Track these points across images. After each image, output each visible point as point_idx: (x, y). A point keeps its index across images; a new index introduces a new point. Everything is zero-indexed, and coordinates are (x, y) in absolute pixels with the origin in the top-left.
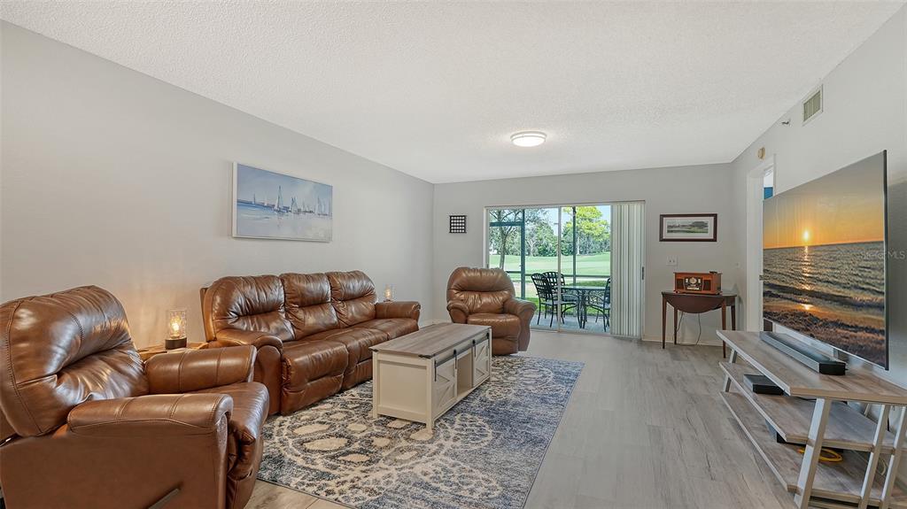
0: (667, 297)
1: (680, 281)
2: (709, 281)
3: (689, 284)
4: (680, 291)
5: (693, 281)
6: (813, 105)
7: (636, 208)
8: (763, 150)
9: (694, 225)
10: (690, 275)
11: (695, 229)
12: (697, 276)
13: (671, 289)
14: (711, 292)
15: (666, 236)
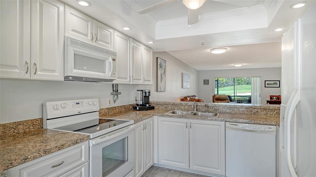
1: (271, 97)
2: (278, 97)
3: (274, 98)
4: (271, 100)
5: (275, 97)
7: (258, 78)
9: (274, 83)
10: (274, 96)
11: (274, 84)
12: (276, 96)
13: (269, 100)
14: (278, 100)
15: (266, 86)
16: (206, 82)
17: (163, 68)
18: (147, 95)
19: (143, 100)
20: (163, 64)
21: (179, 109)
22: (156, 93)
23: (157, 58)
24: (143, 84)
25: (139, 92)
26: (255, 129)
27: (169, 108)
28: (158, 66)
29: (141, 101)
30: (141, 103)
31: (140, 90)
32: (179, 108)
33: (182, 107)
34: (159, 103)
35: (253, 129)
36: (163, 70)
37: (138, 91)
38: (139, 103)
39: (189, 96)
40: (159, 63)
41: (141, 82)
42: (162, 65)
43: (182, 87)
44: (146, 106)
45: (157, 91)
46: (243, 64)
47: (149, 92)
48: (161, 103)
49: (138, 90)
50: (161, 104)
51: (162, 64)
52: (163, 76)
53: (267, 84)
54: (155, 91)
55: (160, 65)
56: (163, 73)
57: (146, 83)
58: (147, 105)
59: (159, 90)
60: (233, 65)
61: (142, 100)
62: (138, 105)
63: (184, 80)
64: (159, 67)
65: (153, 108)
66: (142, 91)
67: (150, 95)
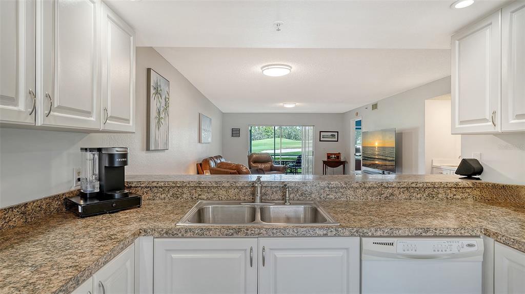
0: (324, 162)
1: (329, 156)
2: (338, 156)
4: (329, 160)
5: (333, 156)
6: (375, 106)
8: (357, 113)
9: (331, 135)
10: (332, 154)
11: (331, 137)
12: (335, 154)
13: (326, 159)
14: (338, 160)
15: (322, 139)
16: (236, 133)
17: (163, 97)
18: (116, 165)
19: (103, 178)
20: (163, 87)
21: (211, 199)
22: (145, 154)
23: (149, 70)
24: (102, 128)
25: (89, 155)
26: (436, 253)
27: (185, 196)
28: (152, 89)
29: (97, 184)
30: (97, 190)
31: (91, 150)
32: (212, 195)
33: (222, 193)
34: (155, 184)
35: (433, 253)
36: (164, 100)
37: (84, 153)
38: (89, 190)
39: (211, 158)
40: (152, 84)
41: (92, 121)
42: (161, 90)
43: (200, 141)
44: (112, 197)
45: (148, 149)
46: (297, 104)
47: (124, 156)
48: (162, 184)
49: (86, 149)
50: (161, 187)
51: (160, 86)
52: (162, 115)
53: (321, 137)
54: (143, 150)
55: (156, 88)
56: (162, 109)
57: (113, 125)
58: (117, 195)
59: (152, 147)
60: (281, 104)
61: (100, 180)
62: (83, 196)
63: (202, 127)
64: (152, 91)
65: (135, 203)
66: (99, 150)
67: (125, 163)
